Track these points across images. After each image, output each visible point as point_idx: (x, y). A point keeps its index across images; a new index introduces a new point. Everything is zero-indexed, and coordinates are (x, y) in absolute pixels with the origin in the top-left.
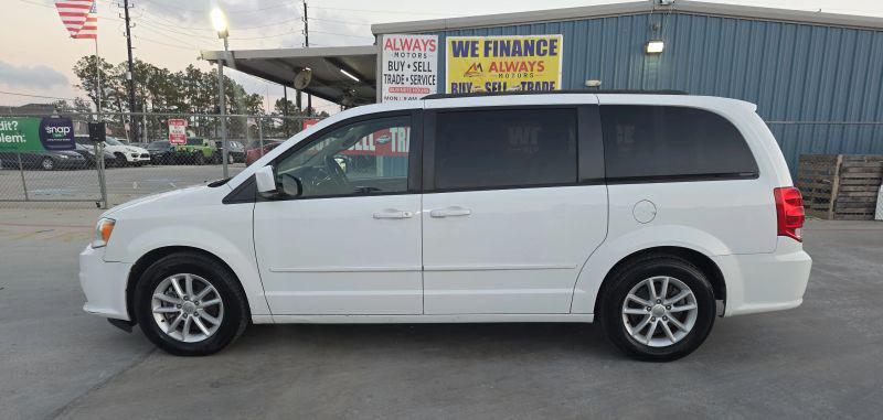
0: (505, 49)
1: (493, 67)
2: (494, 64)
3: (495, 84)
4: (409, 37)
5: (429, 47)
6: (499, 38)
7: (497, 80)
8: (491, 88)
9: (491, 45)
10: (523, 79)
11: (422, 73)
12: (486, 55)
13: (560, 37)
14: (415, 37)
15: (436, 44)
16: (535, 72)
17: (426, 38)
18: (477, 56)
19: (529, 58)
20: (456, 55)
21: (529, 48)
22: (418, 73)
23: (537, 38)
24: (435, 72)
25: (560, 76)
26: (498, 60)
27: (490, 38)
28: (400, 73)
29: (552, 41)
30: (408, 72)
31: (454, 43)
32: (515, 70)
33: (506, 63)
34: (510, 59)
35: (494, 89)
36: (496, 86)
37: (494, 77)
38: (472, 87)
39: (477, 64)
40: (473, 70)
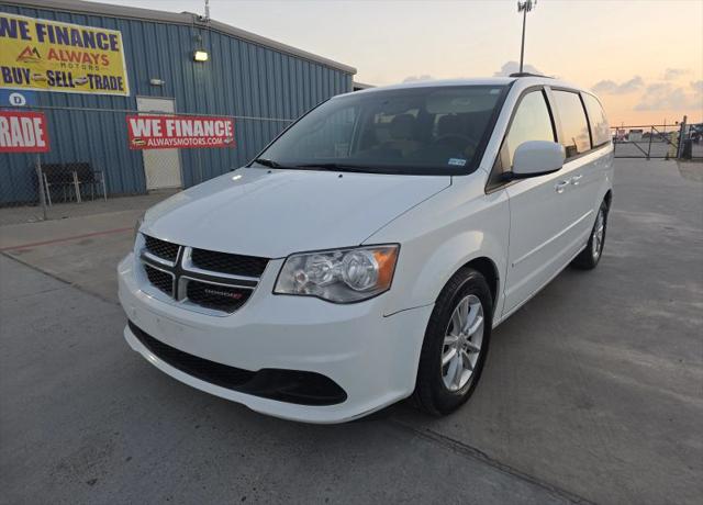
0: (63, 36)
1: (52, 54)
2: (52, 51)
3: (58, 73)
6: (54, 23)
7: (60, 69)
8: (54, 77)
9: (45, 30)
10: (90, 72)
12: (41, 40)
13: (118, 33)
16: (100, 65)
18: (30, 39)
19: (90, 50)
21: (89, 40)
23: (96, 30)
25: (126, 72)
26: (56, 47)
27: (42, 21)
29: (112, 37)
32: (78, 60)
33: (67, 52)
34: (70, 48)
35: (58, 79)
36: (61, 76)
37: (55, 66)
38: (31, 75)
39: (32, 49)
40: (27, 54)
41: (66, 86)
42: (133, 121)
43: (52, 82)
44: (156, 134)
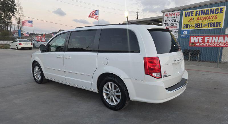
0: (203, 13)
1: (198, 19)
2: (198, 18)
3: (198, 24)
4: (172, 12)
5: (178, 14)
6: (201, 10)
7: (199, 23)
8: (197, 25)
10: (209, 22)
11: (175, 22)
12: (196, 15)
13: (225, 7)
14: (173, 12)
15: (180, 14)
16: (214, 19)
17: (177, 12)
18: (193, 16)
19: (212, 15)
20: (186, 16)
21: (212, 12)
22: (174, 22)
23: (215, 8)
24: (179, 22)
25: (223, 20)
26: (200, 17)
27: (198, 10)
28: (168, 23)
29: (221, 9)
30: (171, 22)
31: (185, 13)
32: (206, 19)
33: (203, 17)
34: (204, 16)
35: (198, 25)
36: (199, 25)
37: (198, 22)
38: (190, 25)
39: (192, 18)
40: (191, 20)
41: (200, 27)
42: (192, 38)
43: (196, 27)
44: (200, 41)
